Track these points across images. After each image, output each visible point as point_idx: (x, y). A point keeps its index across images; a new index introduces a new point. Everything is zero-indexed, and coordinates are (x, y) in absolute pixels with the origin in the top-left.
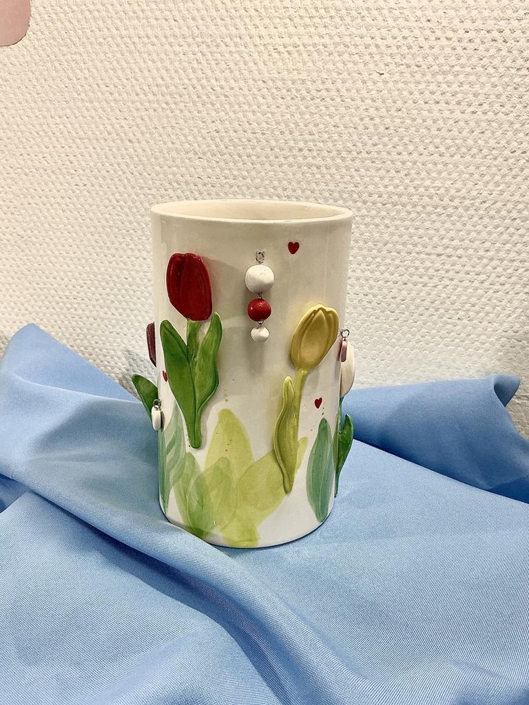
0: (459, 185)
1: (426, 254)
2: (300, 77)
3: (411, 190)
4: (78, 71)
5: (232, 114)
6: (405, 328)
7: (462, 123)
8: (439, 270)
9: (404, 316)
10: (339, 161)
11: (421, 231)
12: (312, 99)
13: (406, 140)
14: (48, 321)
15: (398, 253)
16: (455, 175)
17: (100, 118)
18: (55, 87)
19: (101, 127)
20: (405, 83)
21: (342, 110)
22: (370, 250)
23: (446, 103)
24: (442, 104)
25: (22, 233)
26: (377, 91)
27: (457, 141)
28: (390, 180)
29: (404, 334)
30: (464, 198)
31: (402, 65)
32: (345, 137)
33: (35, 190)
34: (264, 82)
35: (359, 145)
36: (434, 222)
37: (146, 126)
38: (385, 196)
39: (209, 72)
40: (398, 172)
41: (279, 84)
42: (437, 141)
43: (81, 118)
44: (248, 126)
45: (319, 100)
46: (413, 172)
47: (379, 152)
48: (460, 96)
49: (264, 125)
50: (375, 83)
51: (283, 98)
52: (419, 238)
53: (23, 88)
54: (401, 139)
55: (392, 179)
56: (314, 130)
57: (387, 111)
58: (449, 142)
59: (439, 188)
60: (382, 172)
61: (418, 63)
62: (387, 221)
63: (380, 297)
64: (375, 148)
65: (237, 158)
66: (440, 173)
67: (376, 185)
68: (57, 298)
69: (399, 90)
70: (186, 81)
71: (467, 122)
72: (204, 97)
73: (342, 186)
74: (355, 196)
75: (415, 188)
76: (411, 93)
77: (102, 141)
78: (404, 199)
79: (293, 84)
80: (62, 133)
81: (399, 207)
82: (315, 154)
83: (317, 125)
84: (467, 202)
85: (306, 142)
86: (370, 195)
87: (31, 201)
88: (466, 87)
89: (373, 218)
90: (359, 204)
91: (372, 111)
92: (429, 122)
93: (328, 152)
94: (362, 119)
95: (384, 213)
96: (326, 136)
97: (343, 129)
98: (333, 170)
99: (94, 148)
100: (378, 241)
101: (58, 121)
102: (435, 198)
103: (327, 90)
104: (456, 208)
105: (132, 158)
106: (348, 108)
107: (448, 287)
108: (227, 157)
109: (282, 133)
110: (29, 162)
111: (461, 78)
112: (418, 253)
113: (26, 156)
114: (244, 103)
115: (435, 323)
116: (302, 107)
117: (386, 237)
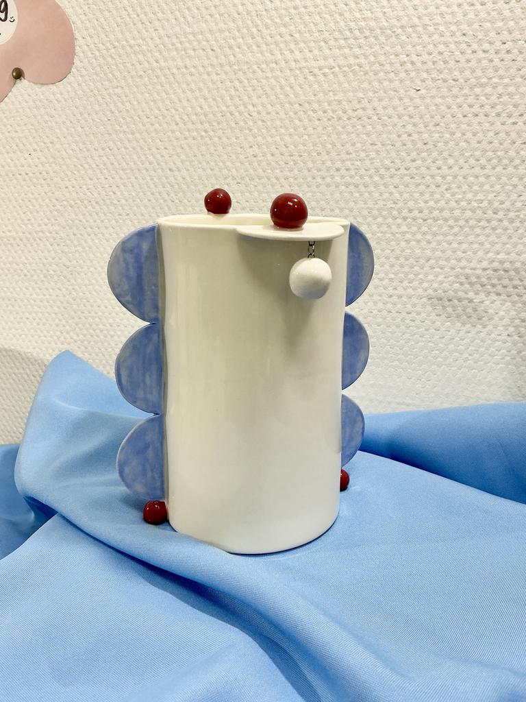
0: (502, 197)
1: (471, 269)
2: (336, 98)
3: (453, 204)
4: (120, 104)
5: (269, 139)
6: (451, 346)
7: (502, 135)
8: (484, 285)
9: (450, 333)
10: (377, 179)
11: (465, 246)
12: (349, 119)
13: (446, 154)
14: (93, 348)
15: (441, 269)
16: (498, 187)
17: (142, 149)
18: (98, 121)
19: (143, 158)
20: (443, 97)
21: (379, 127)
22: (412, 267)
23: (486, 116)
24: (482, 118)
25: (68, 263)
26: (415, 107)
27: (499, 153)
28: (431, 195)
29: (451, 353)
30: (508, 210)
31: (439, 80)
32: (383, 154)
33: (80, 221)
34: (300, 105)
35: (397, 161)
36: (478, 235)
37: (187, 155)
38: (426, 212)
39: (246, 98)
40: (439, 186)
41: (315, 106)
42: (478, 153)
43: (123, 150)
44: (284, 149)
45: (355, 120)
46: (454, 186)
47: (418, 168)
48: (499, 108)
49: (301, 147)
50: (411, 99)
51: (319, 120)
52: (463, 252)
53: (68, 123)
54: (441, 153)
55: (432, 194)
56: (351, 149)
57: (426, 126)
58: (490, 154)
59: (482, 201)
60: (422, 188)
61: (454, 77)
62: (429, 237)
63: (423, 315)
64: (414, 163)
65: (275, 181)
66: (482, 185)
67: (416, 201)
68: (101, 326)
69: (436, 105)
70: (224, 108)
71: (507, 133)
72: (242, 124)
73: (381, 203)
74: (395, 213)
75: (456, 202)
76: (449, 108)
77: (144, 171)
78: (446, 214)
79: (329, 105)
80: (105, 165)
81: (441, 222)
82: (353, 173)
83: (353, 145)
84: (512, 214)
85: (343, 161)
86: (410, 211)
87: (76, 232)
88: (505, 98)
89: (414, 234)
90: (399, 221)
91: (410, 128)
92: (469, 135)
93: (366, 170)
94: (399, 136)
95: (425, 229)
96: (363, 155)
97: (380, 146)
98: (372, 188)
99: (136, 178)
100: (419, 258)
101: (102, 153)
102: (478, 212)
103: (364, 109)
104: (500, 220)
105: (172, 186)
106: (384, 125)
107: (496, 303)
108: (265, 180)
109: (319, 154)
110: (74, 194)
111: (500, 89)
112: (462, 268)
113: (71, 189)
114: (281, 127)
115: (483, 341)
116: (339, 127)
117: (428, 253)
